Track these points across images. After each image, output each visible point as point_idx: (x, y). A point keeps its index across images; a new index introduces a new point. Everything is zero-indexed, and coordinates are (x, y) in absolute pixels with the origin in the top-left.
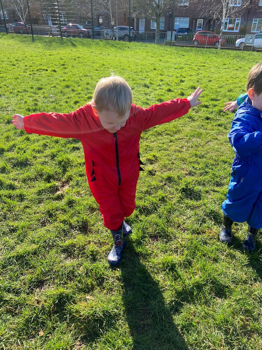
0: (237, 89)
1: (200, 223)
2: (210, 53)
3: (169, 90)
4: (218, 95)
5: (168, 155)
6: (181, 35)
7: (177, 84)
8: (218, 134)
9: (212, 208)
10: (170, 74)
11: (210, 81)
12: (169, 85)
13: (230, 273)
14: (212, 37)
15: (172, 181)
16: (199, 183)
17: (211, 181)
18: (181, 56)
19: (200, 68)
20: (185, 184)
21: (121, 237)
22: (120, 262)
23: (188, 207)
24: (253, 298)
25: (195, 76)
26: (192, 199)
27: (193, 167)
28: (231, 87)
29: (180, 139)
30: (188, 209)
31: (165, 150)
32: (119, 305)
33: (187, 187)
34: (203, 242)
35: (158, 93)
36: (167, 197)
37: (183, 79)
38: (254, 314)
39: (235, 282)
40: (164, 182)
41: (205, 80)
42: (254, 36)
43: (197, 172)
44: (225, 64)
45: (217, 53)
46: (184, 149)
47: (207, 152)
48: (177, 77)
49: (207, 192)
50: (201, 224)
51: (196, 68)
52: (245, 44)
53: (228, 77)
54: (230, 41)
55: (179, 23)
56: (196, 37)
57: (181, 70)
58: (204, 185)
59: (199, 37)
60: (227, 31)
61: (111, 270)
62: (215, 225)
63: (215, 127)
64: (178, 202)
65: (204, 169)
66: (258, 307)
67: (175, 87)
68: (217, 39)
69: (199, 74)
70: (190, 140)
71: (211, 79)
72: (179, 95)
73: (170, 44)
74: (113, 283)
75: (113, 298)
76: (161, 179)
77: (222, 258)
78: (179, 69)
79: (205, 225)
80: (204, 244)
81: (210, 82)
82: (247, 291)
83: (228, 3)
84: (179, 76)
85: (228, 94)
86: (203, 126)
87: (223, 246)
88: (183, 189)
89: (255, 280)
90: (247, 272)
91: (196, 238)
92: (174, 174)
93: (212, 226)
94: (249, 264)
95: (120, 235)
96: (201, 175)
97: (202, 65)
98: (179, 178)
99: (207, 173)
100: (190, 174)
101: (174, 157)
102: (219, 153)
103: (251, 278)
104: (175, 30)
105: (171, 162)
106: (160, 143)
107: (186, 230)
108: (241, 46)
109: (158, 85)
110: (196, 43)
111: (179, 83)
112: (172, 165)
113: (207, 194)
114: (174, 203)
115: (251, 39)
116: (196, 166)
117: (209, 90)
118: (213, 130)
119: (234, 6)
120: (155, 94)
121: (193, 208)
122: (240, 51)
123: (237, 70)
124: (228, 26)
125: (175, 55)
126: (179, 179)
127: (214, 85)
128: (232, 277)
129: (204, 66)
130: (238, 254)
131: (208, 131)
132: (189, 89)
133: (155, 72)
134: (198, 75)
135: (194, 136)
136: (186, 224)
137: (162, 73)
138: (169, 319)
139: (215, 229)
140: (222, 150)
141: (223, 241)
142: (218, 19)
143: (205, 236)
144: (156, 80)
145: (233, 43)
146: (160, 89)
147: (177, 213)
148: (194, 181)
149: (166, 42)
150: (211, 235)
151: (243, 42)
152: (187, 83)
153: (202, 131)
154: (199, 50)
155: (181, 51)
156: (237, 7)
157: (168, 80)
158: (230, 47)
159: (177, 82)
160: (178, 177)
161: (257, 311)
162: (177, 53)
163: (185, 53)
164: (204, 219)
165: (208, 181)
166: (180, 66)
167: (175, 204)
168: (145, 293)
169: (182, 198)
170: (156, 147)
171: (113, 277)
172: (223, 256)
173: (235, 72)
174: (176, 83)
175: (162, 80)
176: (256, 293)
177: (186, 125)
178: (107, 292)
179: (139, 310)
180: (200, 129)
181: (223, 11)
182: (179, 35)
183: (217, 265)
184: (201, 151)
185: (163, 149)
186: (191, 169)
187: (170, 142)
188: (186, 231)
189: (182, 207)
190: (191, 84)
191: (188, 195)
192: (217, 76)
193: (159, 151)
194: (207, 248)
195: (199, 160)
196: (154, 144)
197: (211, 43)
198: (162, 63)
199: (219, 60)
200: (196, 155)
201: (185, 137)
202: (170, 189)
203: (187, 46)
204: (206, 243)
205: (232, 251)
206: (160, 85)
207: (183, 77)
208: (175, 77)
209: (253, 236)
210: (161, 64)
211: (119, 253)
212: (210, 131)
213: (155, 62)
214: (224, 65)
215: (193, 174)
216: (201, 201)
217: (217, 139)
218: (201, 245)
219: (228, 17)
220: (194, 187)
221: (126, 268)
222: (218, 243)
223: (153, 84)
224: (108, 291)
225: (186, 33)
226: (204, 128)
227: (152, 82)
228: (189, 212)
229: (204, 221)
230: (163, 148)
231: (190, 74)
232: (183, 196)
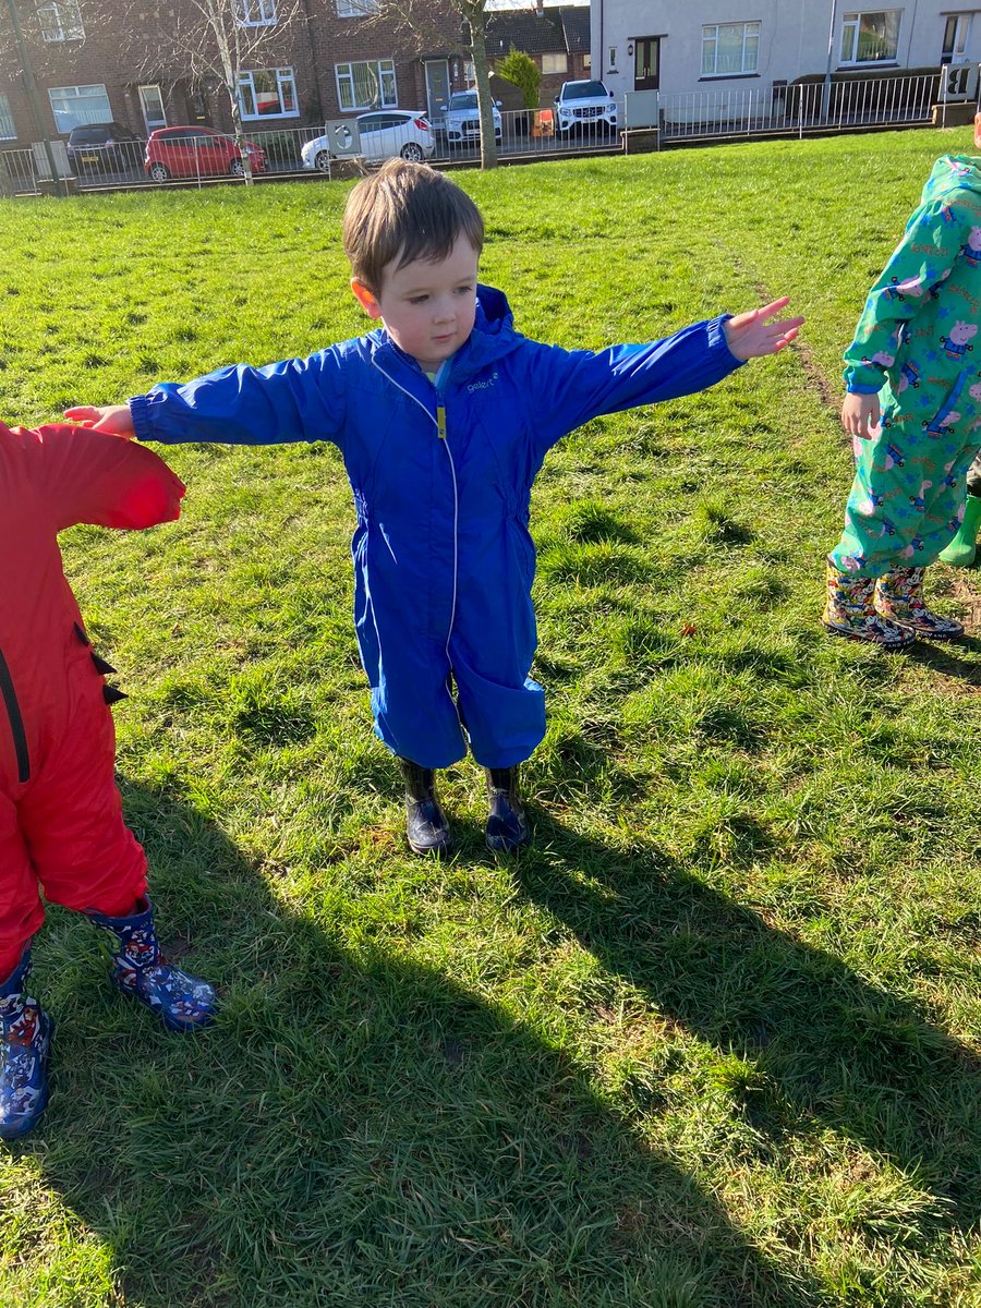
0: (343, 315)
1: (330, 819)
2: (218, 201)
3: (95, 362)
4: (284, 347)
5: (152, 607)
6: (91, 153)
7: (120, 333)
8: (317, 484)
9: (358, 750)
10: (83, 300)
11: (241, 302)
12: (86, 342)
13: (470, 951)
14: (210, 146)
15: (193, 702)
16: (296, 677)
17: (334, 656)
18: (108, 227)
19: (194, 260)
20: (244, 694)
21: (24, 1004)
22: (46, 1105)
23: (276, 777)
24: (563, 1004)
25: (180, 291)
26: (282, 744)
27: (260, 625)
28: (321, 309)
29: (186, 535)
30: (280, 784)
31: (134, 590)
32: (83, 1282)
33: (253, 704)
34: (360, 884)
35: (47, 381)
36: (186, 771)
37: (139, 311)
38: (579, 1055)
39: (494, 975)
40: (161, 717)
41: (221, 304)
42: (353, 124)
43: (278, 639)
44: (281, 236)
45: (242, 199)
46: (210, 569)
47: (296, 556)
48: (112, 308)
49: (331, 699)
50: (337, 821)
51: (178, 264)
52: (335, 157)
53: (300, 277)
54: (278, 152)
55: (72, 108)
56: (151, 153)
57: (122, 278)
58: (314, 676)
59: (164, 151)
60: (257, 117)
61: (10, 1161)
62: (385, 805)
63: (300, 461)
64: (234, 774)
65: (300, 622)
66: (584, 1027)
67: (116, 346)
68: (231, 153)
69: (197, 283)
70: (223, 529)
71: (242, 295)
72: (139, 371)
73: (57, 189)
74: (32, 1210)
75: (46, 1272)
76: (143, 708)
77: (436, 912)
78: (113, 275)
79: (350, 820)
80: (363, 889)
81: (244, 307)
82: (540, 989)
83: (228, 17)
84: (122, 302)
85: (315, 336)
86: (256, 466)
87: (427, 868)
88: (242, 716)
89: (554, 938)
90: (521, 923)
91: (330, 880)
92: (190, 674)
93: (376, 813)
94: (521, 895)
95: (18, 996)
96: (295, 647)
97: (197, 248)
98: (218, 682)
99: (313, 630)
100: (254, 652)
101: (176, 609)
102: (339, 549)
103: (539, 937)
104: (65, 138)
105: (169, 631)
106: (109, 571)
107: (288, 866)
108: (322, 165)
109: (43, 348)
110: (160, 175)
111: (126, 326)
112: (179, 640)
113: (334, 708)
114: (222, 782)
115: (347, 135)
116: (268, 617)
117: (245, 336)
118: (297, 472)
119: (252, 24)
120: (37, 388)
121: (294, 774)
122: (321, 183)
123: (325, 248)
124: (258, 98)
125: (83, 228)
126: (217, 685)
127: (259, 314)
128: (479, 962)
129: (206, 252)
130: (480, 875)
131: (278, 482)
132: (171, 343)
133: (17, 302)
134: (190, 287)
135: (234, 512)
136: (284, 843)
137: (45, 301)
138: (297, 1234)
139: (388, 819)
140: (344, 536)
141: (422, 850)
142: (210, 78)
143: (362, 857)
144: (29, 333)
145: (292, 157)
146: (54, 362)
147: (242, 814)
148: (275, 676)
149: (39, 185)
150: (380, 844)
151: (325, 151)
152: (159, 325)
153: (258, 485)
154: (173, 199)
155: (107, 210)
156: (261, 28)
157: (79, 323)
158: (286, 174)
159: (116, 324)
160: (212, 678)
161: (586, 1041)
162: (90, 220)
163: (121, 217)
164: (342, 798)
165: (326, 658)
166: (113, 265)
167: (223, 786)
168: (183, 1180)
169: (244, 754)
170: (97, 590)
171: (28, 1185)
172: (436, 905)
173: (320, 257)
174: (113, 329)
175: (53, 330)
176: (566, 981)
177: (195, 479)
178: (18, 1260)
179: (171, 1260)
180: (249, 479)
181: (217, 46)
182: (84, 153)
183: (423, 946)
184: (272, 559)
185: (126, 591)
186: (252, 634)
187: (149, 555)
188: (288, 870)
189: (255, 786)
190: (173, 322)
191: (267, 731)
192: (260, 279)
193: (113, 601)
194: (379, 897)
195: (275, 592)
196: (85, 581)
197: (214, 168)
198: (39, 266)
199: (256, 224)
200: (259, 579)
201: (203, 524)
202: (192, 734)
203: (124, 191)
204: (368, 883)
205: (459, 873)
206: (49, 349)
207: (137, 304)
208: (104, 307)
209: (507, 793)
210: (35, 269)
211: (30, 1075)
212: (286, 481)
213: (8, 264)
214: (277, 239)
215: (267, 649)
216: (319, 738)
217: (317, 502)
218: (354, 897)
219: (243, 67)
220: (278, 698)
221: (77, 1119)
222: (411, 865)
223: (21, 350)
224: (17, 1254)
225: (110, 143)
226: (262, 475)
227: (13, 343)
228: (283, 795)
229: (345, 807)
230: (124, 587)
231: (160, 287)
232: (246, 744)
